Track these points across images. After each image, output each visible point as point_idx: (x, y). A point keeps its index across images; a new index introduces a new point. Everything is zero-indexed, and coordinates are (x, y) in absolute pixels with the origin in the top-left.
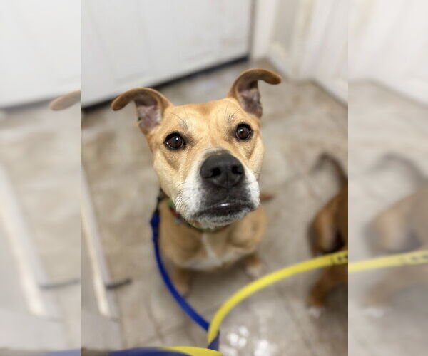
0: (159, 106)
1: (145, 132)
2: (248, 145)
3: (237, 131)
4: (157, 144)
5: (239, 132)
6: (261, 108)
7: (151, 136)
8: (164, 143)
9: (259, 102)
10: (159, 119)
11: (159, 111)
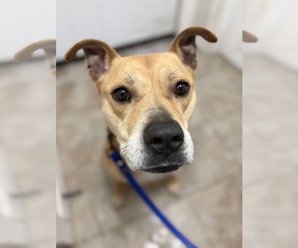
0: (107, 56)
1: (95, 79)
2: (184, 100)
3: (176, 88)
4: (105, 93)
5: (178, 87)
6: (196, 61)
7: (101, 83)
8: (112, 94)
9: (195, 56)
10: (107, 67)
11: (107, 60)
